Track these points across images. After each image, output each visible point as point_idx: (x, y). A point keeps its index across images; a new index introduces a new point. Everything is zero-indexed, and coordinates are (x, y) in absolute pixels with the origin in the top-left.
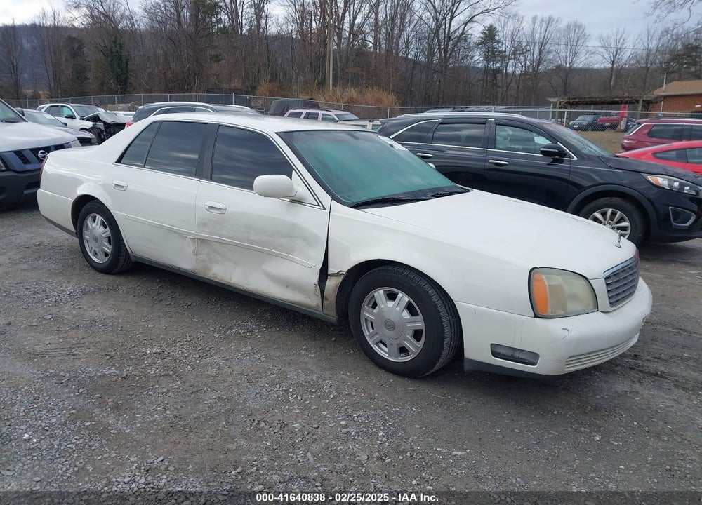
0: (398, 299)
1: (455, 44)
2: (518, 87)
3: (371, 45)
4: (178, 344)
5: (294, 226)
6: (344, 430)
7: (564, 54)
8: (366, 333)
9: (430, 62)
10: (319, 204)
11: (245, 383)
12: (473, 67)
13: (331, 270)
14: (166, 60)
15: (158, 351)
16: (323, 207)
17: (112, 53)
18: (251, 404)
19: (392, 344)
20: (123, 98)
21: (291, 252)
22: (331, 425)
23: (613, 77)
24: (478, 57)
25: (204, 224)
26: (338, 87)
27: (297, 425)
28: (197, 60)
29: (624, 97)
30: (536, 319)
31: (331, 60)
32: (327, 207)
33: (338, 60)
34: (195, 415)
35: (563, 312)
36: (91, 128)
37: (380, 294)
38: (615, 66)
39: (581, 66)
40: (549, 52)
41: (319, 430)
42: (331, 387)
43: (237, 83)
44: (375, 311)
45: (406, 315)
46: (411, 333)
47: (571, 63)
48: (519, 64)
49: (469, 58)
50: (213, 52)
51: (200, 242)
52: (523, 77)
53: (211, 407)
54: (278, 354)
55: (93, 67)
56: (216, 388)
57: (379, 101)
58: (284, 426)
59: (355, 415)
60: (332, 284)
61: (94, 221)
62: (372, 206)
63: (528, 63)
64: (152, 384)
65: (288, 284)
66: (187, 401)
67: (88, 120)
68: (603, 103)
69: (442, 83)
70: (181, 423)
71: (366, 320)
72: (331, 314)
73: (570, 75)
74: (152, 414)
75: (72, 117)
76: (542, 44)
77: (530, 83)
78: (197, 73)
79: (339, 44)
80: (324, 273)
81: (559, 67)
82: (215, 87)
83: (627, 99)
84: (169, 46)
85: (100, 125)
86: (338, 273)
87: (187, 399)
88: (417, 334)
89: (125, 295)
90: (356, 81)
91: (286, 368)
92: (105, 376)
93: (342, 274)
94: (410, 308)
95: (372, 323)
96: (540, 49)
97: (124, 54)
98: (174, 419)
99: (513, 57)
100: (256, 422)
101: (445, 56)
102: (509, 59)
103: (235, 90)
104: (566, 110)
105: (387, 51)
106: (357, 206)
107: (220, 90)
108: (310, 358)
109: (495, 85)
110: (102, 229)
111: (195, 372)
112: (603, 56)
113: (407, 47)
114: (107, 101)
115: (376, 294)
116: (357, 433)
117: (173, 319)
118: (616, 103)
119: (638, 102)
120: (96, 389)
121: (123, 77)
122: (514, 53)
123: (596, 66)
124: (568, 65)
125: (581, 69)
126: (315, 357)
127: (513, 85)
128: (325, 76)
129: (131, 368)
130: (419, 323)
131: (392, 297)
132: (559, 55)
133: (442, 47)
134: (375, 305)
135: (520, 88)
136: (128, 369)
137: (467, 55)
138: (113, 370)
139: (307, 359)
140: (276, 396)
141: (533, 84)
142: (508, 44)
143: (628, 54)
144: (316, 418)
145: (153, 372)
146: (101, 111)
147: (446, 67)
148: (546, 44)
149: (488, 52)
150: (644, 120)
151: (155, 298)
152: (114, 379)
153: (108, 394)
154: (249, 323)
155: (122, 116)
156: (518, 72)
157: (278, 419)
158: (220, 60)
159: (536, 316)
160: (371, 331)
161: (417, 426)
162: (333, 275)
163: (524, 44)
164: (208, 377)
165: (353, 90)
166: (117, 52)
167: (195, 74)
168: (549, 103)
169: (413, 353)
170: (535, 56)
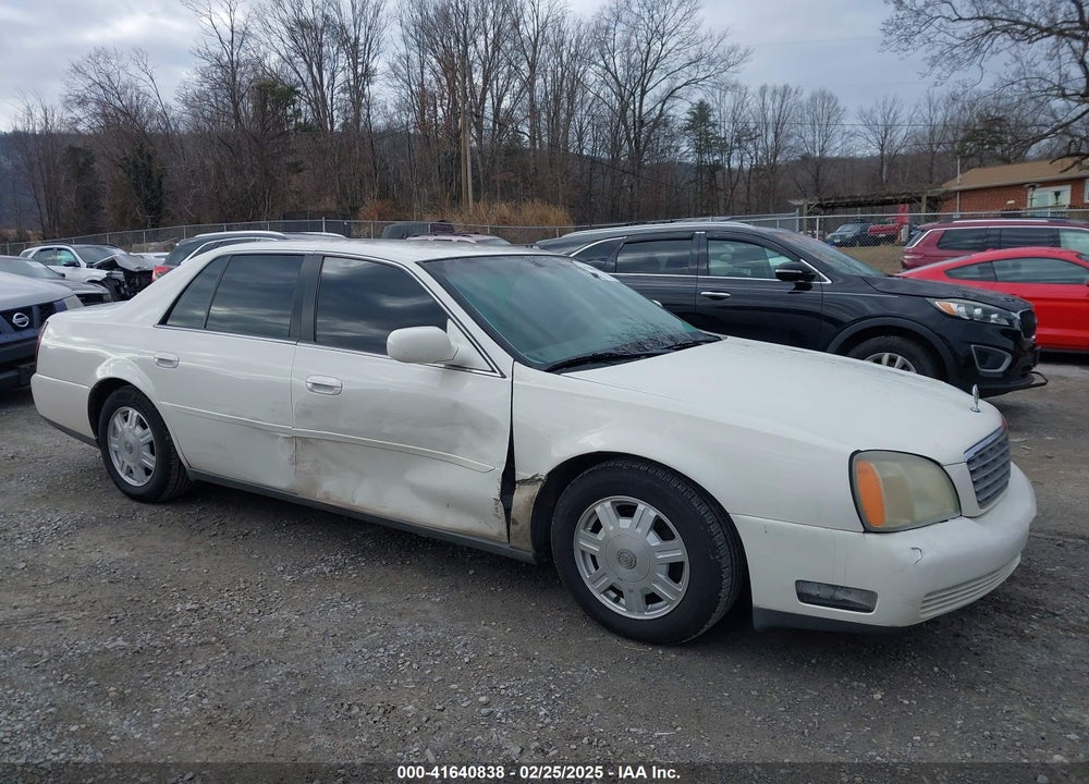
0: (637, 514)
1: (651, 131)
2: (749, 189)
3: (526, 138)
4: (226, 595)
5: (456, 406)
6: (485, 711)
7: (811, 139)
8: (585, 576)
9: (615, 160)
10: (494, 368)
11: (329, 648)
12: (679, 163)
13: (520, 474)
14: (220, 175)
15: (194, 606)
16: (501, 373)
17: (136, 167)
18: (339, 680)
19: (631, 591)
20: (157, 233)
21: (452, 448)
22: (464, 705)
23: (885, 167)
24: (685, 149)
25: (306, 413)
26: (481, 204)
27: (410, 707)
28: (266, 173)
29: (898, 194)
30: (868, 536)
31: (469, 164)
32: (508, 372)
33: (480, 163)
34: (248, 703)
35: (908, 521)
36: (104, 279)
37: (604, 509)
38: (885, 152)
39: (836, 154)
40: (789, 136)
41: (445, 713)
42: (465, 645)
43: (329, 203)
44: (600, 536)
45: (653, 540)
46: (665, 568)
47: (822, 150)
48: (748, 156)
49: (672, 150)
50: (291, 159)
51: (300, 442)
52: (754, 174)
53: (275, 688)
54: (384, 600)
55: (109, 189)
56: (283, 658)
57: (544, 219)
58: (389, 710)
59: (502, 687)
60: (523, 497)
61: (126, 419)
62: (580, 367)
63: (760, 153)
64: (181, 658)
65: (450, 502)
66: (237, 682)
67: (99, 267)
68: (870, 204)
69: (635, 188)
70: (226, 716)
71: (583, 552)
72: (524, 548)
73: (822, 168)
74: (179, 706)
75: (75, 264)
76: (779, 125)
77: (765, 182)
78: (267, 191)
79: (479, 139)
80: (509, 480)
81: (806, 158)
82: (295, 210)
83: (904, 197)
84: (223, 153)
85: (119, 275)
86: (533, 478)
87: (238, 677)
88: (675, 571)
89: (147, 525)
90: (507, 193)
91: (396, 622)
92: (106, 651)
93: (540, 480)
94: (659, 528)
95: (593, 557)
96: (776, 133)
97: (156, 167)
98: (214, 712)
99: (737, 145)
100: (346, 706)
101: (637, 148)
102: (732, 149)
103: (327, 214)
104: (818, 217)
105: (550, 145)
106: (556, 368)
107: (304, 214)
108: (434, 603)
109: (713, 188)
110: (139, 430)
111: (251, 636)
112: (867, 139)
113: (580, 139)
114: (130, 239)
115: (598, 509)
116: (505, 714)
117: (219, 557)
118: (889, 203)
119: (920, 199)
120: (90, 674)
121: (155, 203)
122: (739, 140)
123: (859, 153)
124: (818, 154)
125: (837, 158)
126: (442, 601)
127: (741, 186)
128: (461, 186)
129: (149, 636)
130: (677, 551)
131: (626, 511)
132: (803, 140)
133: (632, 136)
134: (597, 527)
135: (752, 189)
136: (145, 638)
137: (670, 147)
138: (120, 642)
139: (428, 606)
140: (378, 664)
141: (770, 183)
142: (729, 126)
143: (904, 133)
144: (441, 694)
145: (185, 640)
146: (118, 254)
147: (640, 165)
148: (783, 124)
149: (700, 140)
150: (930, 224)
151: (194, 526)
152: (121, 655)
153: (110, 680)
154: (339, 556)
155: (152, 258)
156: (746, 166)
157: (381, 700)
158: (300, 171)
159: (866, 531)
160: (593, 571)
161: (599, 696)
162: (524, 482)
163: (752, 125)
164: (272, 642)
165: (503, 205)
166: (144, 165)
167: (265, 192)
168: (792, 209)
169: (670, 602)
170: (769, 143)
